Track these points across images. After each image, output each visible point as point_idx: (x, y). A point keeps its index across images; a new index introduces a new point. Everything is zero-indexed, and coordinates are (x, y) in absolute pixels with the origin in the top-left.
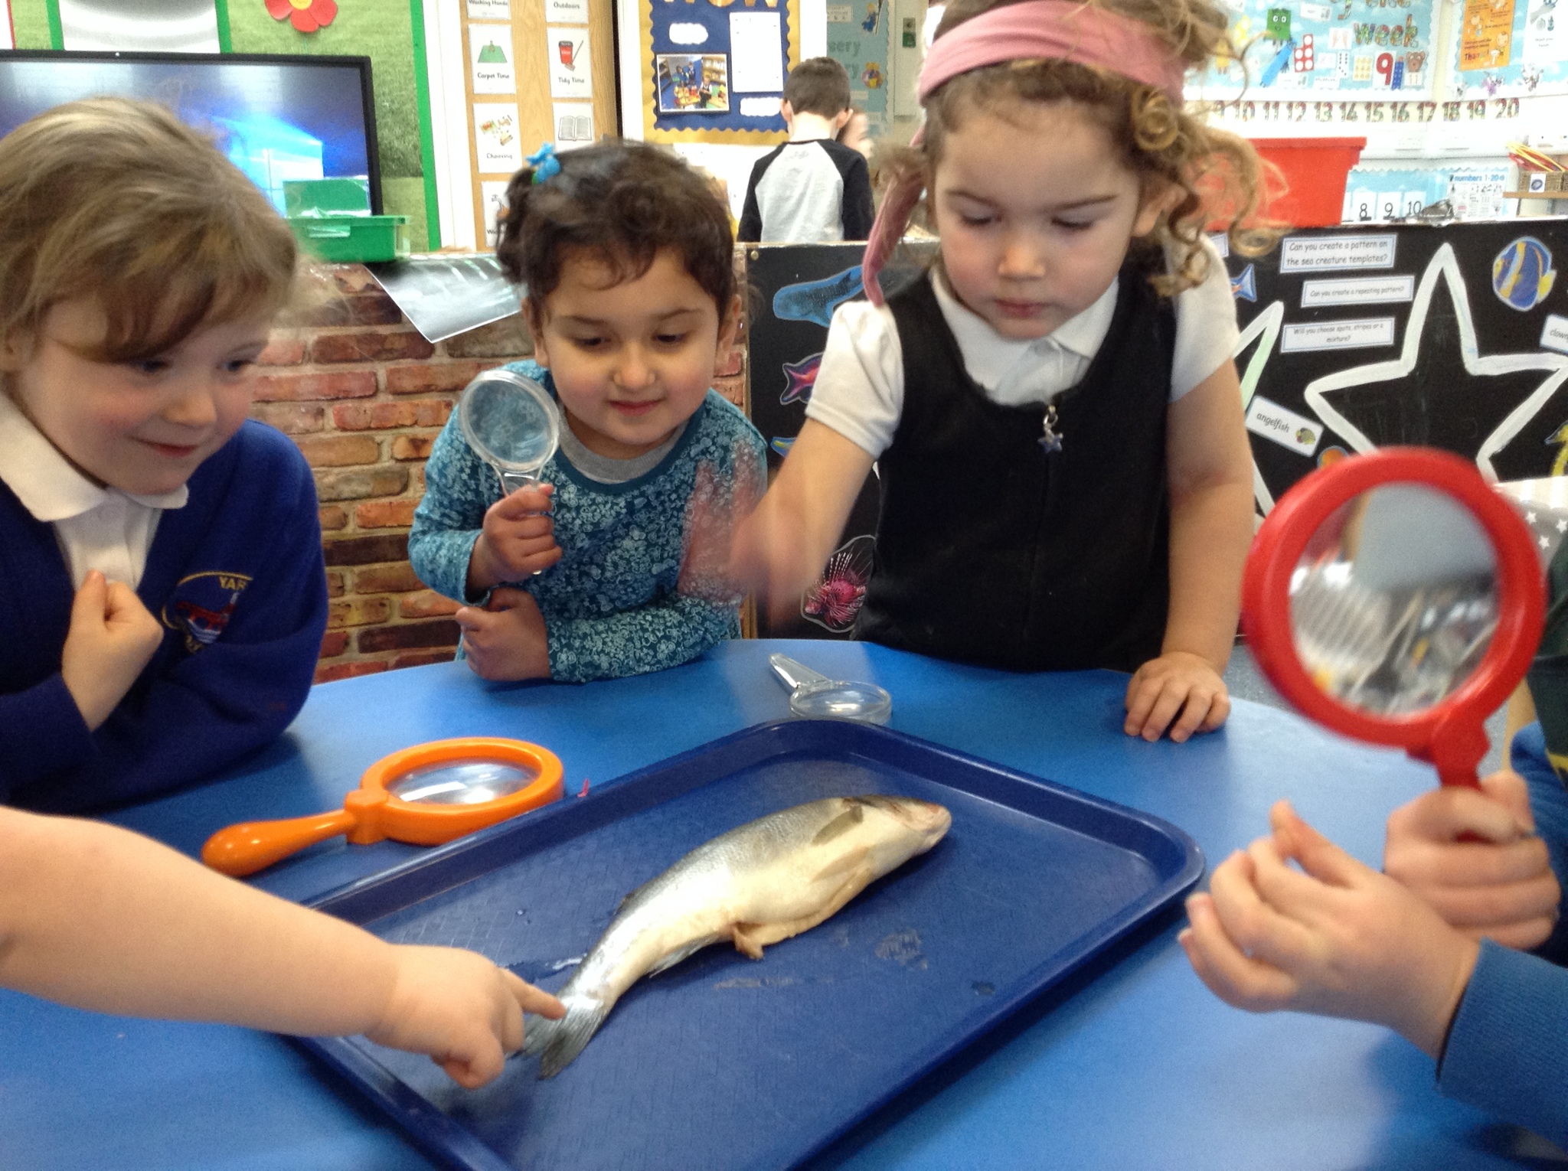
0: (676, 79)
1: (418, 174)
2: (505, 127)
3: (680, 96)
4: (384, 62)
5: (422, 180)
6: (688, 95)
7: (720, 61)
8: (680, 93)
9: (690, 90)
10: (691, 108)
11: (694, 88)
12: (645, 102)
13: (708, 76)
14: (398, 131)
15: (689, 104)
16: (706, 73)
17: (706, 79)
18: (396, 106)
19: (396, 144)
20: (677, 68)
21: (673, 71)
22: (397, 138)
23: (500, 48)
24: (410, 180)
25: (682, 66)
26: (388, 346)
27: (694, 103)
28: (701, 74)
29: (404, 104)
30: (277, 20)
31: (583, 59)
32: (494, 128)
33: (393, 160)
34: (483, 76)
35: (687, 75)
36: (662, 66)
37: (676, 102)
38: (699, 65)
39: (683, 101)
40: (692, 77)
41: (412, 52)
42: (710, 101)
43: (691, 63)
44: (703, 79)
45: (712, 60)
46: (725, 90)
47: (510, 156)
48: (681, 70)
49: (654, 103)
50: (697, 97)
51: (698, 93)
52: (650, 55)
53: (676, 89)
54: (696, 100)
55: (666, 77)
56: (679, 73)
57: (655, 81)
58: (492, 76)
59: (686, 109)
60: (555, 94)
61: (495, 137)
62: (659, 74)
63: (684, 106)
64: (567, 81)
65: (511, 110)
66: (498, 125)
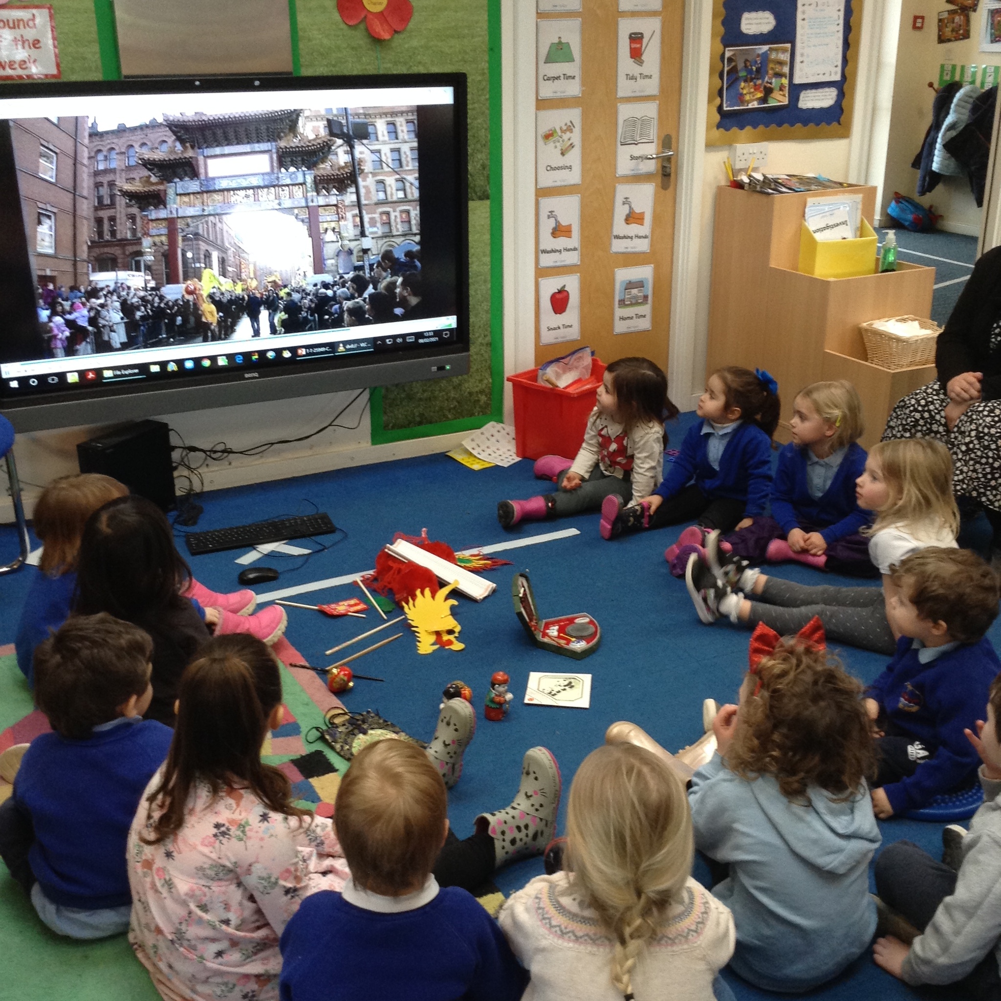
0: (743, 74)
1: (485, 196)
2: (566, 136)
3: (745, 92)
5: (487, 202)
6: (752, 90)
7: (784, 50)
8: (745, 88)
9: (755, 85)
10: (755, 105)
11: (759, 82)
12: (710, 100)
13: (772, 69)
16: (771, 65)
17: (770, 72)
20: (746, 60)
21: (741, 65)
23: (567, 45)
25: (750, 58)
27: (758, 99)
28: (767, 65)
30: (350, 26)
31: (652, 53)
32: (556, 138)
34: (548, 79)
35: (754, 68)
36: (730, 60)
37: (740, 99)
38: (765, 56)
39: (747, 97)
41: (486, 58)
42: (772, 95)
43: (758, 55)
44: (767, 73)
45: (776, 50)
46: (785, 81)
47: (570, 168)
48: (748, 64)
49: (718, 101)
50: (761, 92)
51: (762, 89)
52: (721, 47)
53: (743, 84)
54: (759, 95)
55: (733, 71)
56: (746, 66)
57: (721, 76)
58: (558, 78)
59: (750, 106)
60: (620, 94)
61: (556, 147)
62: (726, 69)
63: (748, 102)
64: (633, 78)
65: (574, 115)
66: (558, 131)
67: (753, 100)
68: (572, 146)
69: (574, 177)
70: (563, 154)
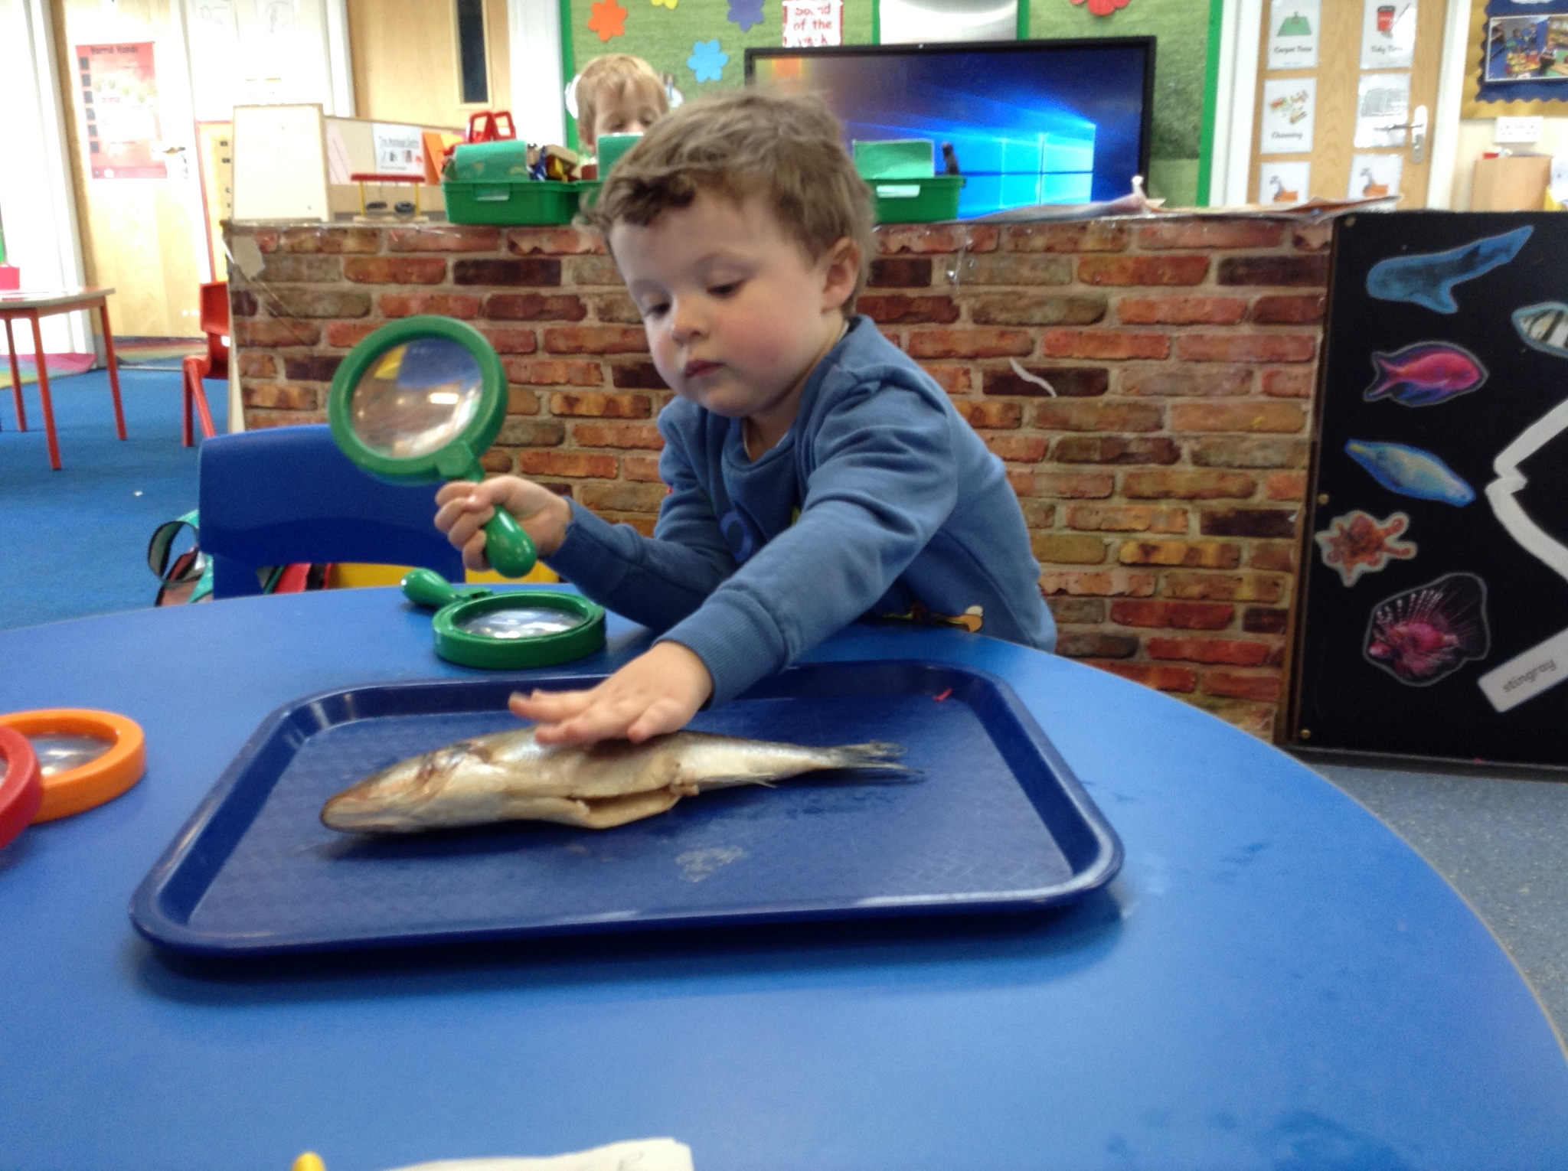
0: (1511, 44)
1: (1194, 155)
2: (1298, 105)
3: (1513, 62)
4: (1176, 41)
5: (1196, 162)
6: (1523, 61)
8: (1514, 59)
9: (1528, 57)
10: (1527, 76)
11: (1534, 53)
12: (1468, 71)
13: (1554, 39)
14: (1180, 112)
15: (1523, 70)
16: (1552, 36)
17: (1551, 43)
18: (1181, 86)
19: (1176, 125)
20: (1515, 31)
21: (1508, 35)
22: (1178, 119)
23: (1305, 19)
24: (1185, 162)
25: (1521, 28)
26: (914, 309)
27: (1530, 71)
28: (1545, 36)
29: (1190, 83)
30: (1075, 5)
31: (1405, 25)
32: (1284, 107)
33: (1171, 142)
34: (1281, 51)
36: (1495, 30)
37: (1508, 70)
38: (1543, 26)
39: (1516, 69)
40: (1533, 41)
41: (1207, 29)
42: (1553, 67)
43: (1533, 25)
44: (1546, 43)
47: (1300, 136)
48: (1519, 34)
49: (1479, 72)
50: (1536, 64)
51: (1538, 60)
52: (1482, 17)
53: (1510, 55)
54: (1533, 66)
55: (1499, 42)
56: (1515, 37)
57: (1484, 45)
58: (1292, 50)
59: (1520, 78)
60: (1365, 66)
61: (1285, 115)
62: (1490, 39)
63: (1517, 74)
64: (1380, 50)
65: (1309, 85)
66: (1290, 102)
67: (1525, 72)
68: (1303, 115)
69: (1305, 144)
70: (1293, 121)
